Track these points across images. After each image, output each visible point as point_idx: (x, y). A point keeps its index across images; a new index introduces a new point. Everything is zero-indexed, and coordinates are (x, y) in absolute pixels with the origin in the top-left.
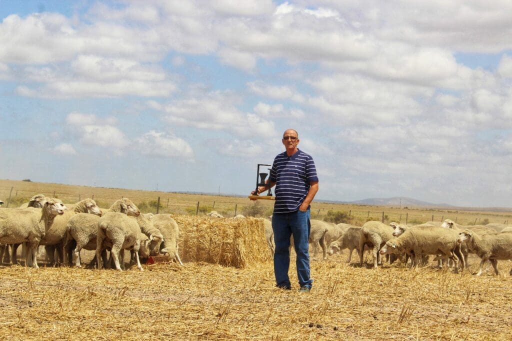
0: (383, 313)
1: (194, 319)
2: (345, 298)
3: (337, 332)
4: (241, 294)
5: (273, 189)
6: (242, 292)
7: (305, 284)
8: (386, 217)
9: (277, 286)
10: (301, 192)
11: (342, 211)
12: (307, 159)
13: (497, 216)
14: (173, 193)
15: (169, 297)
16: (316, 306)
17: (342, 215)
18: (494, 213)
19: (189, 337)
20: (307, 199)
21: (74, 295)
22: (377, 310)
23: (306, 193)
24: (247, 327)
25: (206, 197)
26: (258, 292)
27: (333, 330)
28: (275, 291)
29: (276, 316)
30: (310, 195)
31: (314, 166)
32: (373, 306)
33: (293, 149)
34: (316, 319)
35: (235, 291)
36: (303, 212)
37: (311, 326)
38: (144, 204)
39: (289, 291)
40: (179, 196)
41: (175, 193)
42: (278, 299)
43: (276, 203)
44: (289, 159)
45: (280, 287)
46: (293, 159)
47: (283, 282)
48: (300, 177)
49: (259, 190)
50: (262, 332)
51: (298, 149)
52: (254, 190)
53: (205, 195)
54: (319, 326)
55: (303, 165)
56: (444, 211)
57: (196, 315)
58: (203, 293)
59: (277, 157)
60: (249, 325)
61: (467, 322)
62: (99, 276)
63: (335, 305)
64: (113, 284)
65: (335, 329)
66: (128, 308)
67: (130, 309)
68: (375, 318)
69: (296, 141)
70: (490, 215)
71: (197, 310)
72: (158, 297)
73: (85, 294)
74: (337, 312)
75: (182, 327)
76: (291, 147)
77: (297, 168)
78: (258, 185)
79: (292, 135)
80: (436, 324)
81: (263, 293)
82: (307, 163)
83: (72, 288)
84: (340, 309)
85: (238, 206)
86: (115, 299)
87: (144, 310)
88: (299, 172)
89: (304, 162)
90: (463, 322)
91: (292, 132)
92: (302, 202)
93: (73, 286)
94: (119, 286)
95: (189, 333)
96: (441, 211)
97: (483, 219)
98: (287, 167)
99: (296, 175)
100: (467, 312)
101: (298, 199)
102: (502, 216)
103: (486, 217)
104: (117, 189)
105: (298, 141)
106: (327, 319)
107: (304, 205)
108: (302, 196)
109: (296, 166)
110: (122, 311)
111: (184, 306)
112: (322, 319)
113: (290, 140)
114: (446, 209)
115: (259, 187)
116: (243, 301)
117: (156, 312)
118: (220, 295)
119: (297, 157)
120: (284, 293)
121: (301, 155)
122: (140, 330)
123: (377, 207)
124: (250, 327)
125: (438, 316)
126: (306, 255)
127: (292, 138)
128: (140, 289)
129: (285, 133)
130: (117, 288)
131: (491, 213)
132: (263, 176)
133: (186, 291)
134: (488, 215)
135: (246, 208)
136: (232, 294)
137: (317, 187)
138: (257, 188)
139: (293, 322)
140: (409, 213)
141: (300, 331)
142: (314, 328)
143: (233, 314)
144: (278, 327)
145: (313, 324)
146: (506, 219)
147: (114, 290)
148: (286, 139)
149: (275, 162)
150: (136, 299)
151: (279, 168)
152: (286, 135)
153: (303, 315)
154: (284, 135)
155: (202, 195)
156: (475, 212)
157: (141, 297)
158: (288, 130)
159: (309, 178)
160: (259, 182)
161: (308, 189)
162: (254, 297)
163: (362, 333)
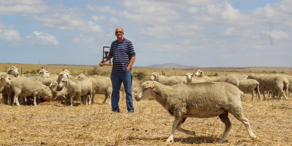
0: (169, 122)
1: (71, 129)
2: (149, 115)
3: (147, 132)
4: (94, 116)
5: (112, 59)
6: (94, 115)
7: (131, 109)
8: (164, 74)
9: (112, 111)
10: (126, 61)
11: (141, 72)
12: (129, 43)
13: (221, 71)
14: (48, 65)
15: (55, 119)
16: (134, 120)
17: (141, 73)
18: (220, 70)
19: (70, 138)
20: (130, 65)
21: (5, 119)
22: (166, 120)
23: (129, 61)
24: (100, 132)
25: (66, 66)
26: (103, 114)
27: (145, 131)
28: (111, 113)
29: (114, 126)
30: (131, 62)
31: (133, 47)
32: (164, 119)
33: (121, 38)
34: (136, 126)
35: (90, 114)
36: (128, 72)
37: (133, 130)
38: (34, 71)
39: (119, 113)
40: (52, 66)
41: (50, 65)
42: (114, 117)
43: (113, 67)
44: (119, 44)
45: (114, 111)
46: (122, 44)
47: (116, 108)
48: (126, 52)
49: (104, 60)
50: (108, 134)
51: (123, 38)
52: (102, 60)
53: (66, 65)
54: (137, 130)
55: (127, 47)
56: (194, 69)
57: (72, 127)
58: (73, 116)
59: (113, 43)
60: (101, 131)
61: (214, 125)
62: (16, 109)
63: (144, 119)
64: (24, 113)
65: (146, 131)
66: (34, 125)
67: (36, 125)
68: (166, 125)
69: (123, 33)
70: (218, 71)
71: (71, 125)
72: (50, 119)
73: (10, 118)
74: (146, 123)
75: (66, 133)
76: (120, 37)
77: (124, 48)
78: (104, 58)
79: (120, 31)
80: (198, 126)
81: (105, 114)
82: (129, 45)
83: (2, 116)
84: (147, 121)
85: (86, 71)
86: (27, 121)
87: (43, 126)
88: (125, 50)
89: (127, 45)
90: (211, 125)
91: (120, 29)
92: (127, 66)
93: (3, 115)
94: (28, 114)
95: (70, 136)
96: (192, 70)
97: (214, 73)
98: (119, 48)
99: (124, 52)
100: (212, 120)
101: (126, 65)
102: (224, 71)
103: (216, 72)
104: (18, 63)
105: (124, 33)
106: (141, 126)
107: (128, 68)
108: (127, 63)
109: (123, 47)
110: (32, 127)
111: (64, 123)
112: (139, 126)
113: (119, 33)
114: (195, 69)
115: (104, 59)
116: (95, 119)
117: (50, 126)
118: (82, 116)
119: (124, 42)
120: (116, 114)
121: (126, 41)
122: (44, 136)
123: (159, 69)
124: (102, 132)
125: (198, 122)
126: (131, 93)
127: (120, 32)
128: (39, 115)
129: (117, 30)
130: (27, 115)
131: (218, 70)
132: (106, 53)
133: (64, 115)
134: (216, 71)
135: (89, 71)
136: (89, 116)
137: (135, 58)
138: (103, 60)
139: (124, 128)
140: (176, 71)
141: (128, 133)
142: (135, 131)
143: (91, 126)
144: (117, 131)
145: (134, 129)
146: (226, 73)
147: (26, 116)
148: (117, 33)
149: (112, 45)
150: (38, 120)
151: (114, 49)
152: (117, 31)
153: (129, 125)
154: (116, 31)
155: (64, 65)
156: (210, 70)
157: (40, 119)
158: (118, 28)
159: (130, 53)
160: (104, 56)
161: (130, 59)
162: (101, 117)
163: (160, 132)
